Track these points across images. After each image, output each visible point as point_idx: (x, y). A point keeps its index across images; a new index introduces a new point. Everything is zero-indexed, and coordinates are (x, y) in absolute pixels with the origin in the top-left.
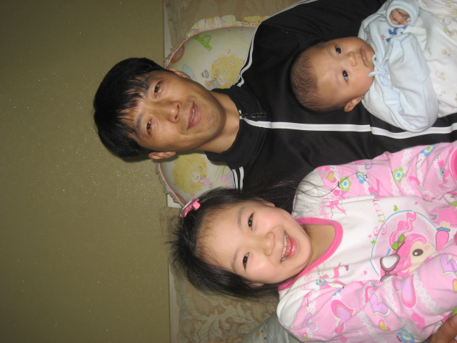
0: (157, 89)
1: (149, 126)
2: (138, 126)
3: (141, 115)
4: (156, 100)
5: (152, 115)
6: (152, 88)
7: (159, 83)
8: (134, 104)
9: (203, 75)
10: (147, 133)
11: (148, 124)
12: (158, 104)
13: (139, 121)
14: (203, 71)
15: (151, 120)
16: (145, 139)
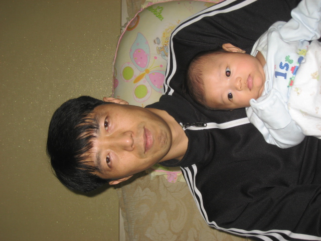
0: (106, 124)
1: (108, 160)
2: (99, 163)
3: (99, 153)
4: (108, 135)
5: (108, 150)
6: (102, 124)
7: (106, 118)
8: (90, 146)
9: (154, 42)
10: (108, 167)
11: (107, 158)
12: (111, 138)
13: (98, 159)
14: (155, 38)
15: (109, 154)
16: (108, 172)
